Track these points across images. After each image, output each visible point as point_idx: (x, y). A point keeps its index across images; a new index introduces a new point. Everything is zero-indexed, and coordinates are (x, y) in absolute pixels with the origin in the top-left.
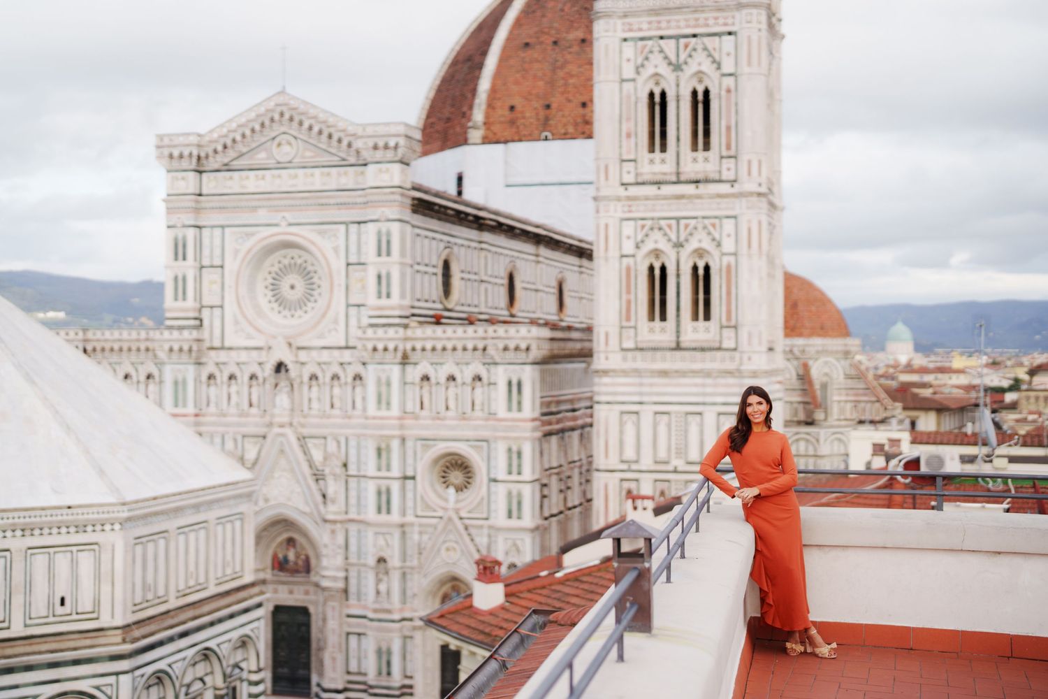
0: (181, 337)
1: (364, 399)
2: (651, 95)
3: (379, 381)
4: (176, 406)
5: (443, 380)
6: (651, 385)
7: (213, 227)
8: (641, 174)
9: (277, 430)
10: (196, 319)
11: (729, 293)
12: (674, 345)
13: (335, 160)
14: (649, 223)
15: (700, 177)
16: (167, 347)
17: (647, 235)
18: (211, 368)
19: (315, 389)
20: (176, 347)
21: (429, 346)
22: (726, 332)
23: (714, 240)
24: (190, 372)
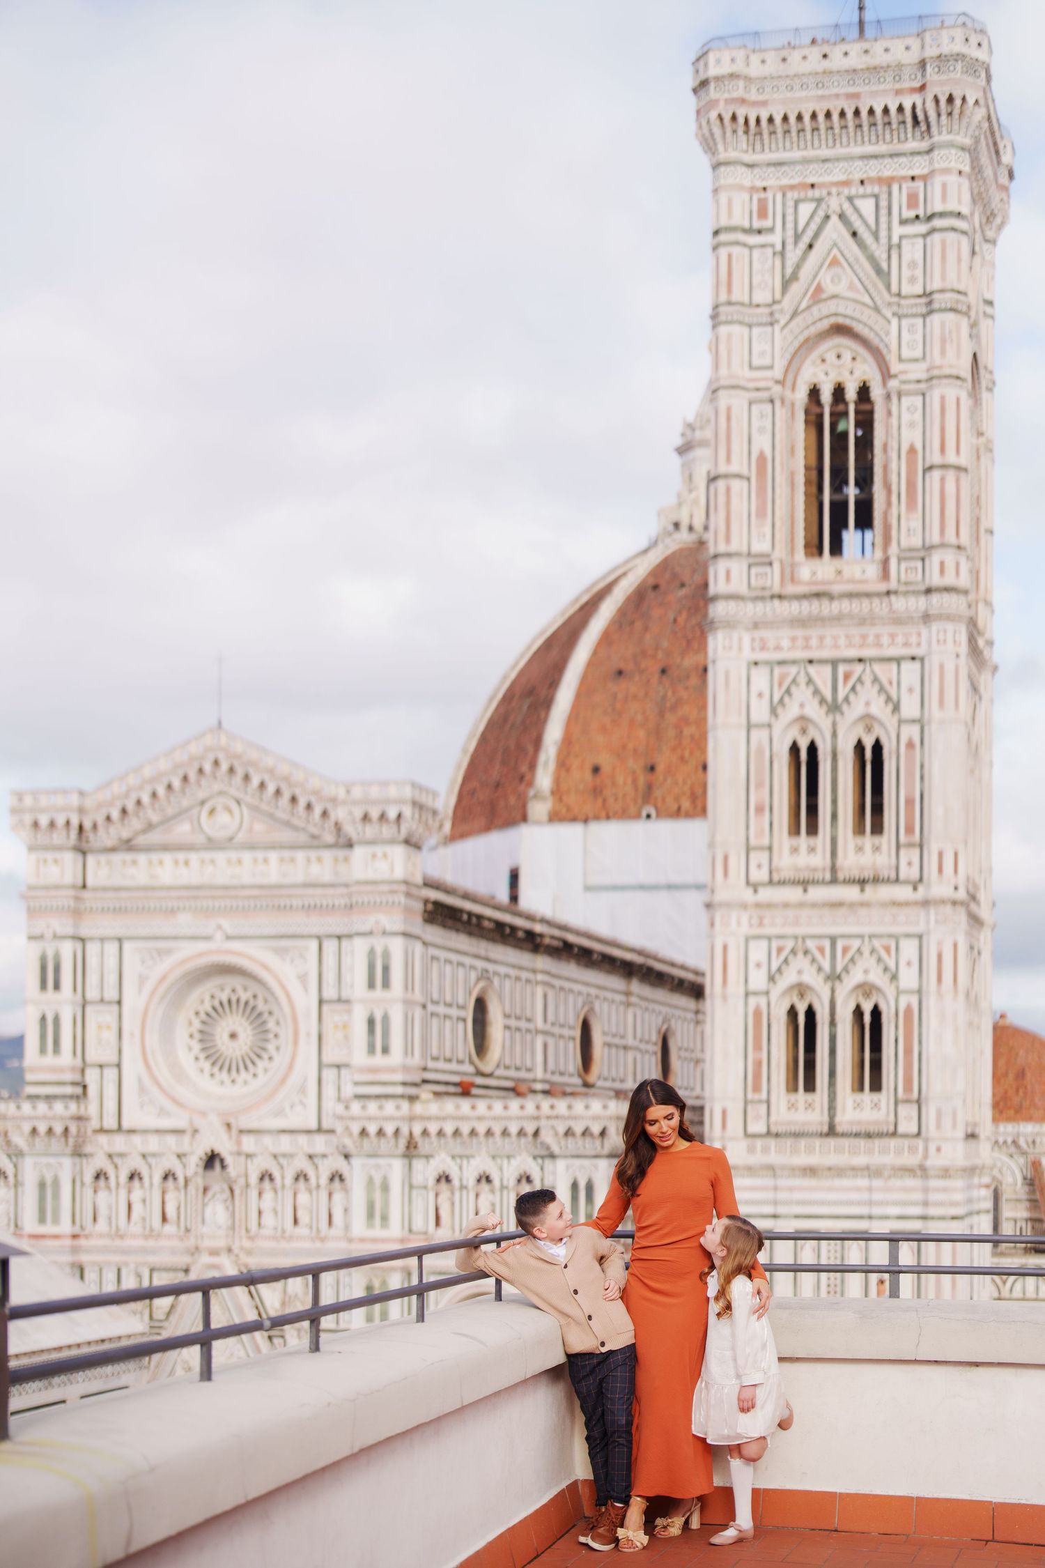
0: (50, 1114)
1: (346, 1210)
2: (795, 749)
3: (370, 1181)
4: (42, 1220)
5: (471, 1182)
6: (791, 1189)
7: (102, 940)
8: (778, 870)
9: (206, 1259)
10: (74, 1084)
11: (908, 1051)
12: (825, 1129)
13: (302, 838)
14: (789, 944)
15: (868, 874)
16: (27, 1128)
17: (786, 961)
18: (100, 1162)
19: (268, 1195)
20: (42, 1129)
21: (449, 1128)
22: (904, 1110)
23: (886, 969)
24: (66, 1167)
